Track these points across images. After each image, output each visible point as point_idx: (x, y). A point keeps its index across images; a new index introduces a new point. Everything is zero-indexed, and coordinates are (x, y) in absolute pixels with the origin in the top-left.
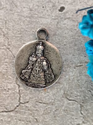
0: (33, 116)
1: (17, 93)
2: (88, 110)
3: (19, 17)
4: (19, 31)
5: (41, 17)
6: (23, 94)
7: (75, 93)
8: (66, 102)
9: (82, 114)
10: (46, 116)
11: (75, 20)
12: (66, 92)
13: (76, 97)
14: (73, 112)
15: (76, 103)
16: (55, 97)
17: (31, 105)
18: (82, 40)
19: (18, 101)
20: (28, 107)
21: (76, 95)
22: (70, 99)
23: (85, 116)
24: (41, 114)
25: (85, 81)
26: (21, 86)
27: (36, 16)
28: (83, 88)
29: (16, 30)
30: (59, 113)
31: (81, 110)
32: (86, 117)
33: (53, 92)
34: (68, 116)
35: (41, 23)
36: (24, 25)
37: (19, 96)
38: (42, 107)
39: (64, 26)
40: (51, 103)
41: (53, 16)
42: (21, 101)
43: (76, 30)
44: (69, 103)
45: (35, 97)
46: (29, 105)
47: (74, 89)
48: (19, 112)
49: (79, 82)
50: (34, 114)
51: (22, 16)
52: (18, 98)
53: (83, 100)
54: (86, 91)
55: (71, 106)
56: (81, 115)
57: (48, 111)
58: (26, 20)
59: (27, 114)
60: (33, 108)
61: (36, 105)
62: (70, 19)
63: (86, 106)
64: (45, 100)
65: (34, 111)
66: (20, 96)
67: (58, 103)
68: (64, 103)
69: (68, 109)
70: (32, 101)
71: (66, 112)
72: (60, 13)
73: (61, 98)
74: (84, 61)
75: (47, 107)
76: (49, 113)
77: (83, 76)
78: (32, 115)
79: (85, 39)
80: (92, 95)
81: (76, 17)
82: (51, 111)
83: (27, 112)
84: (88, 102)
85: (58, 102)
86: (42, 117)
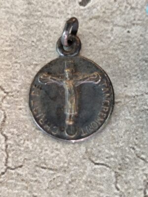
0: (30, 192)
1: (2, 150)
2: (129, 182)
3: (8, 16)
4: (7, 41)
5: (47, 16)
6: (12, 153)
7: (107, 151)
8: (89, 168)
9: (118, 189)
10: (54, 192)
11: (109, 20)
12: (89, 150)
13: (107, 158)
14: (102, 185)
15: (108, 168)
16: (69, 158)
17: (27, 172)
18: (120, 58)
19: (3, 164)
20: (21, 175)
21: (107, 156)
22: (97, 162)
23: (123, 193)
24: (45, 188)
25: (124, 130)
26: (9, 138)
27: (39, 13)
28: (120, 142)
29: (2, 39)
30: (77, 187)
31: (116, 182)
32: (125, 194)
33: (67, 149)
34: (93, 192)
35: (47, 25)
36: (16, 30)
37: (6, 155)
38: (46, 176)
39: (88, 31)
40: (63, 169)
41: (68, 14)
42: (10, 165)
43: (109, 38)
44: (95, 169)
45: (34, 158)
46: (23, 171)
47: (104, 144)
48: (5, 184)
49: (113, 132)
50: (32, 188)
51: (13, 14)
52: (4, 160)
53: (120, 165)
54: (127, 148)
55: (99, 175)
56: (116, 191)
57: (56, 183)
58: (20, 20)
59: (19, 188)
60: (30, 177)
61: (36, 171)
62: (100, 19)
63: (126, 175)
64: (52, 163)
65: (32, 183)
66: (8, 156)
67: (74, 170)
68: (86, 168)
69: (93, 181)
70: (29, 164)
71: (90, 185)
72: (82, 7)
73: (80, 160)
74: (123, 94)
75: (55, 176)
76: (58, 186)
77: (120, 122)
78: (29, 189)
79: (126, 55)
80: (137, 155)
81: (111, 15)
82: (62, 182)
83: (19, 183)
84: (130, 167)
85: (75, 167)
86: (45, 194)
